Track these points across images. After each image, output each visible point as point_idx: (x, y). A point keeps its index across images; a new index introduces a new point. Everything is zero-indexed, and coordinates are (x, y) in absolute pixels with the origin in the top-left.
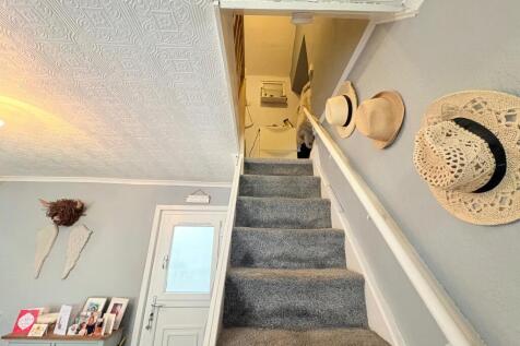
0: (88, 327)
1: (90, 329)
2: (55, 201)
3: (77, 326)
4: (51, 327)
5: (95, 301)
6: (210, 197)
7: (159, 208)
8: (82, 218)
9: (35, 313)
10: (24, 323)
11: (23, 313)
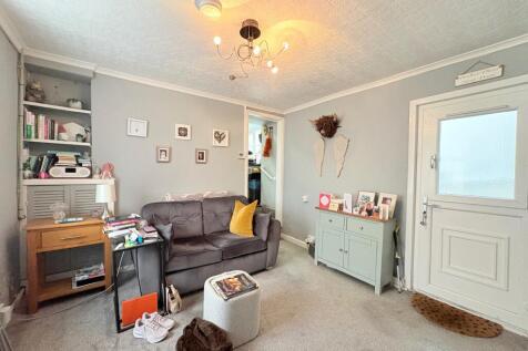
0: (367, 210)
1: (370, 212)
2: (317, 118)
3: (358, 209)
4: (341, 207)
5: (367, 194)
6: (503, 66)
7: (413, 104)
8: (338, 130)
9: (328, 197)
10: (325, 201)
11: (322, 196)
